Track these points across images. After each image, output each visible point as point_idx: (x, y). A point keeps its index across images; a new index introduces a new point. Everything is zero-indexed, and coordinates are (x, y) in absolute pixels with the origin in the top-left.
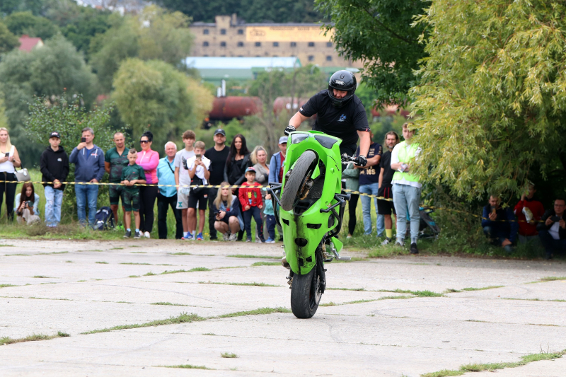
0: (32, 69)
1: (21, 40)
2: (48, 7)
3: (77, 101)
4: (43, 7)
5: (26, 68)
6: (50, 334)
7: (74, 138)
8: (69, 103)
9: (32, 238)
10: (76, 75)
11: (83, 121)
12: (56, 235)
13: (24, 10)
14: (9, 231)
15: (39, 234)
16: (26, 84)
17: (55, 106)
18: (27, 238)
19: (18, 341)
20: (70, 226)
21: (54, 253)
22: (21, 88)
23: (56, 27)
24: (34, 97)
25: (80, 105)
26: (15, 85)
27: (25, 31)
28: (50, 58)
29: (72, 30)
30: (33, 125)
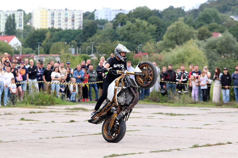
0: (217, 44)
1: (213, 34)
2: (223, 21)
3: (234, 56)
4: (221, 21)
5: (215, 44)
6: (225, 143)
7: (233, 69)
8: (231, 56)
9: (218, 107)
10: (234, 46)
11: (236, 63)
12: (227, 106)
13: (214, 23)
14: (209, 104)
15: (220, 105)
16: (215, 50)
17: (226, 58)
18: (216, 107)
19: (213, 145)
20: (232, 102)
21: (226, 112)
22: (213, 51)
23: (226, 28)
24: (218, 55)
25: (235, 57)
26: (211, 50)
27: (215, 30)
28: (224, 40)
29: (232, 30)
30: (217, 65)
